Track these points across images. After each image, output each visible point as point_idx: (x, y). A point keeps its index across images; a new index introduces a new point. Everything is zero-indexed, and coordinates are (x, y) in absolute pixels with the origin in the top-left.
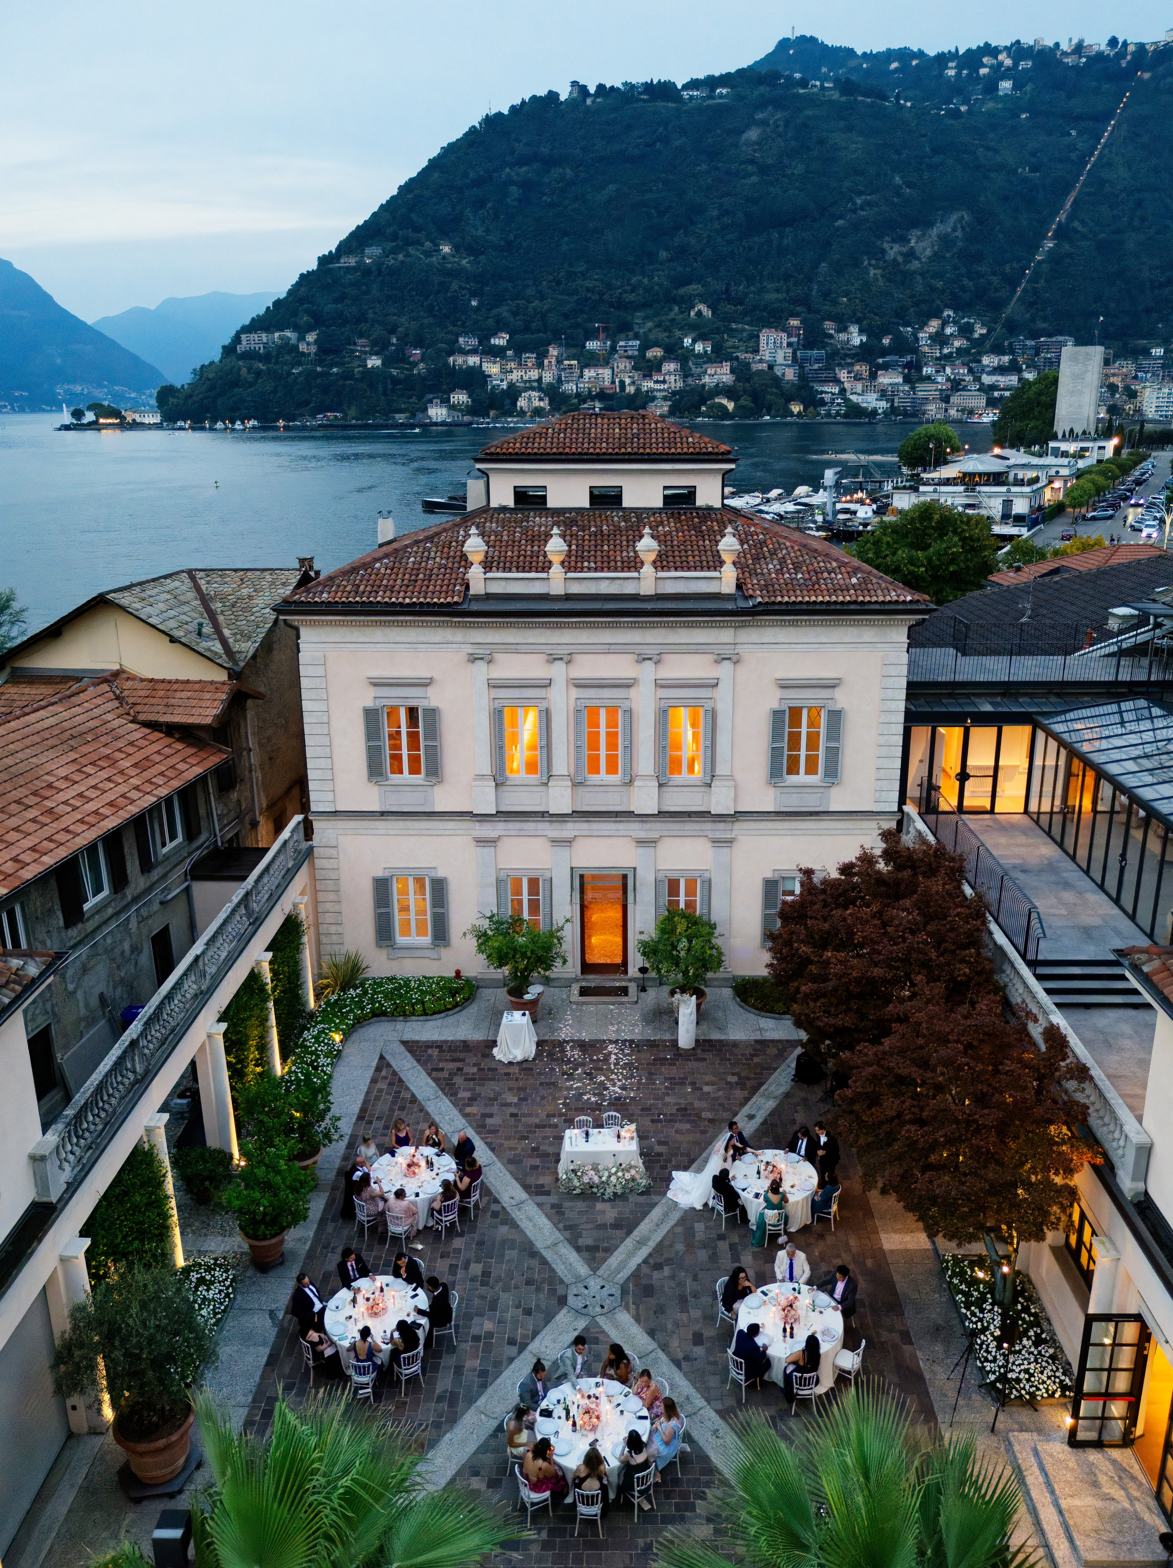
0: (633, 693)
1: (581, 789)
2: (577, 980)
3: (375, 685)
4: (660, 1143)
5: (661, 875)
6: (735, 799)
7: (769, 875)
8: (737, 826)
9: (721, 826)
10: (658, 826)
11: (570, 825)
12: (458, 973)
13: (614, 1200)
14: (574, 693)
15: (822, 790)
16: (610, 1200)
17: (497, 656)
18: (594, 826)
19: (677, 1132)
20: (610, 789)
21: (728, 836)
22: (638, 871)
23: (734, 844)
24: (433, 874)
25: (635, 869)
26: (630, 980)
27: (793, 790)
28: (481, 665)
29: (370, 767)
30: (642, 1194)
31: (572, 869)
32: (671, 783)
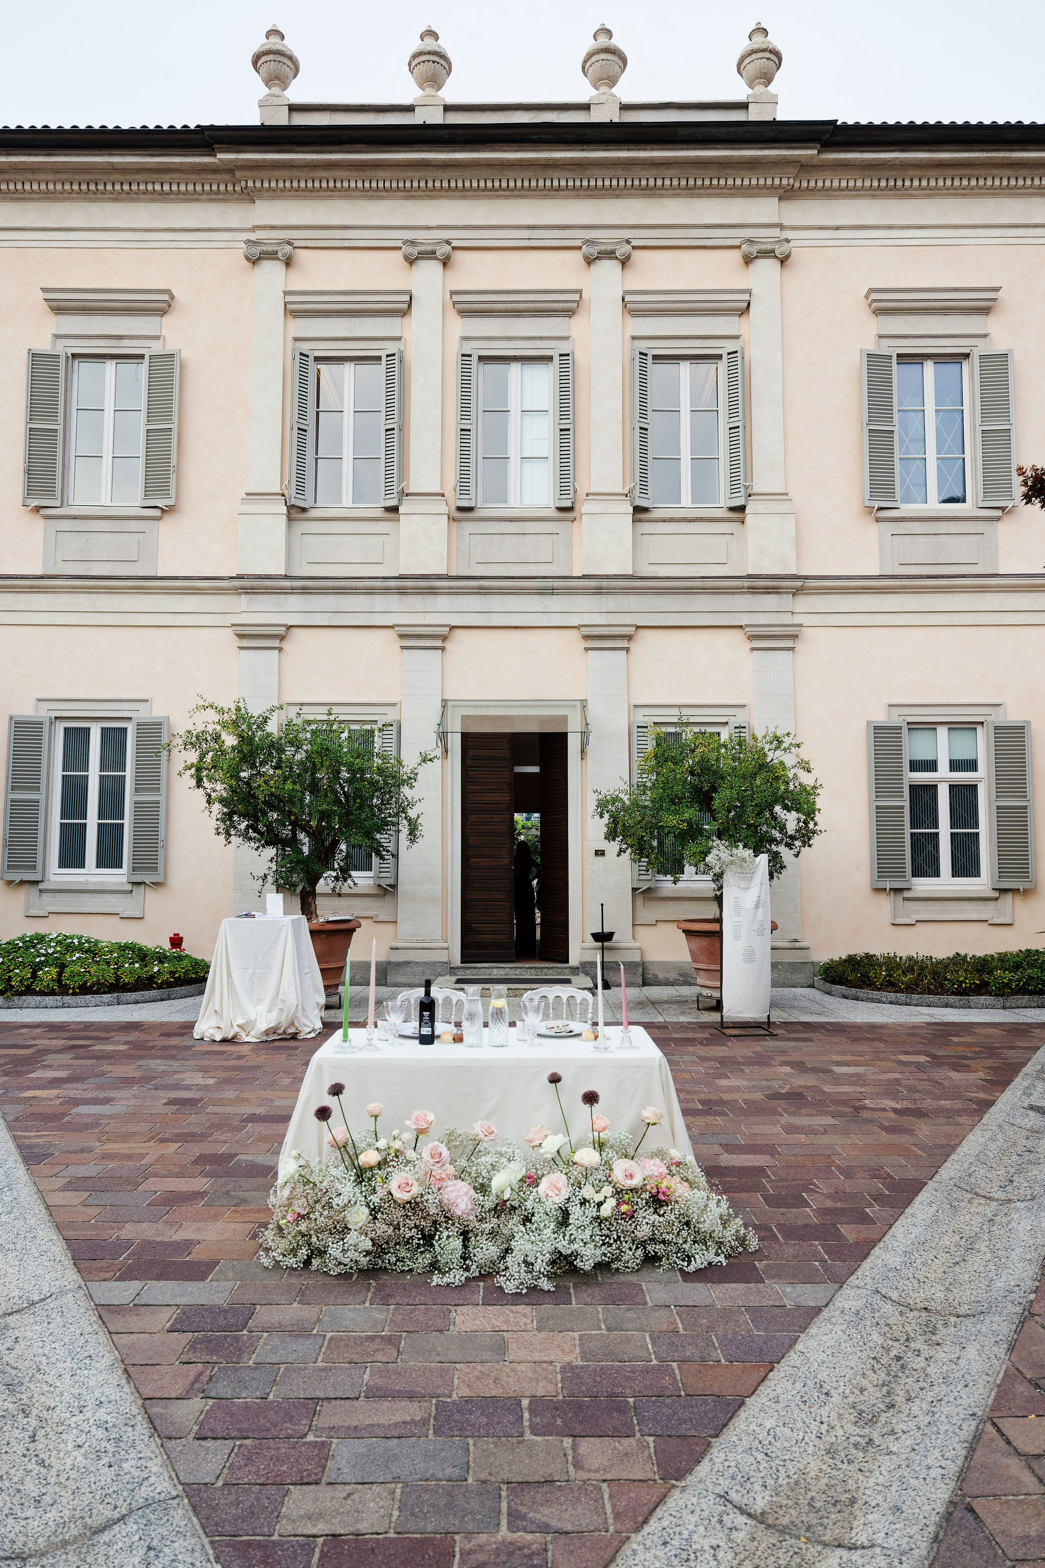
0: (575, 327)
1: (470, 527)
2: (453, 970)
3: (59, 309)
4: (731, 1148)
5: (640, 718)
6: (798, 542)
7: (881, 717)
8: (804, 603)
9: (770, 602)
10: (632, 602)
11: (442, 602)
12: (176, 941)
13: (559, 1296)
14: (459, 326)
15: (979, 527)
16: (532, 1296)
17: (302, 255)
18: (496, 602)
19: (791, 1129)
20: (530, 527)
21: (786, 619)
22: (590, 705)
23: (799, 646)
24: (143, 714)
25: (584, 704)
26: (575, 970)
27: (917, 527)
28: (272, 269)
29: (29, 472)
30: (709, 1273)
31: (445, 703)
32: (656, 514)
